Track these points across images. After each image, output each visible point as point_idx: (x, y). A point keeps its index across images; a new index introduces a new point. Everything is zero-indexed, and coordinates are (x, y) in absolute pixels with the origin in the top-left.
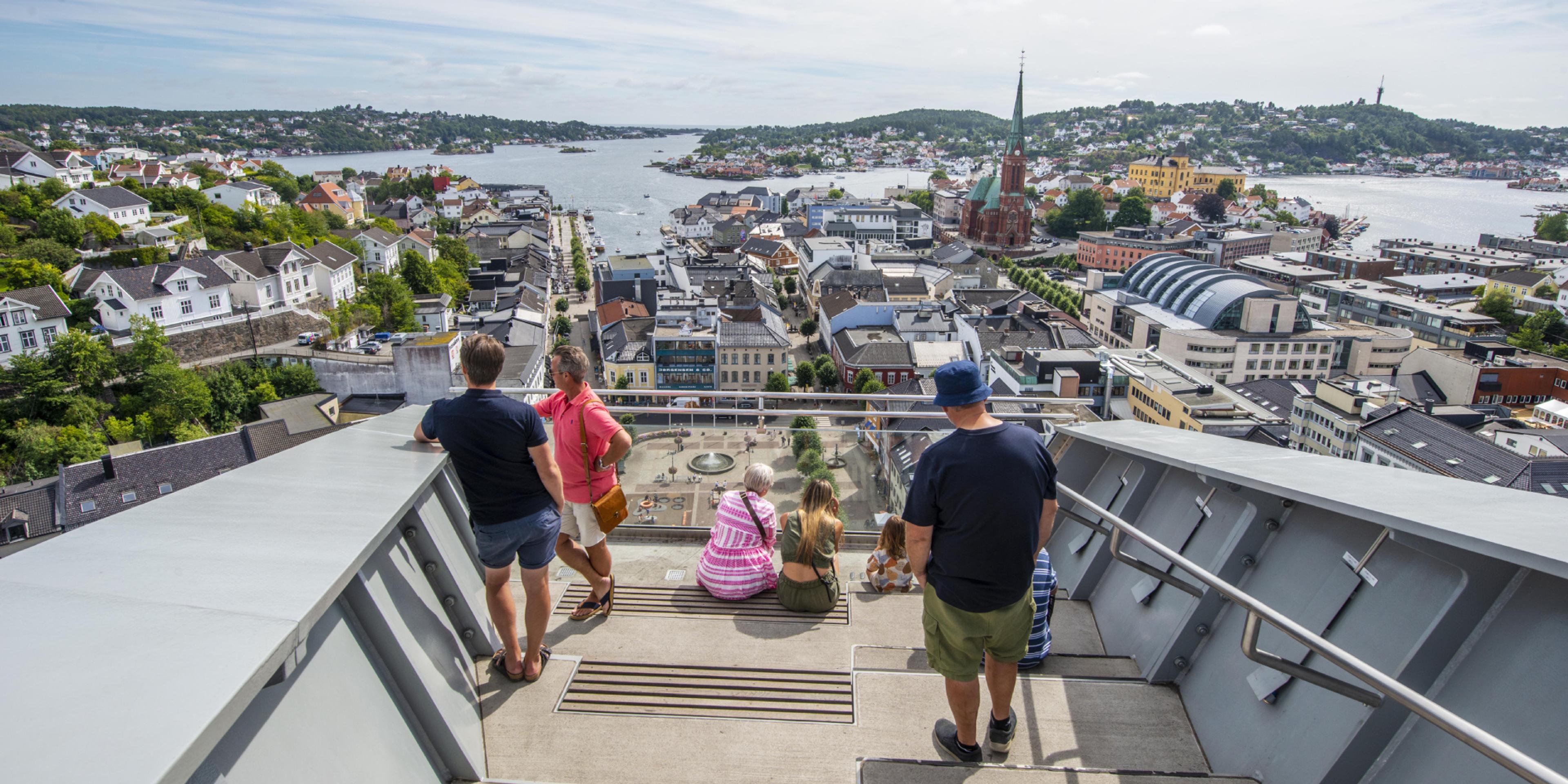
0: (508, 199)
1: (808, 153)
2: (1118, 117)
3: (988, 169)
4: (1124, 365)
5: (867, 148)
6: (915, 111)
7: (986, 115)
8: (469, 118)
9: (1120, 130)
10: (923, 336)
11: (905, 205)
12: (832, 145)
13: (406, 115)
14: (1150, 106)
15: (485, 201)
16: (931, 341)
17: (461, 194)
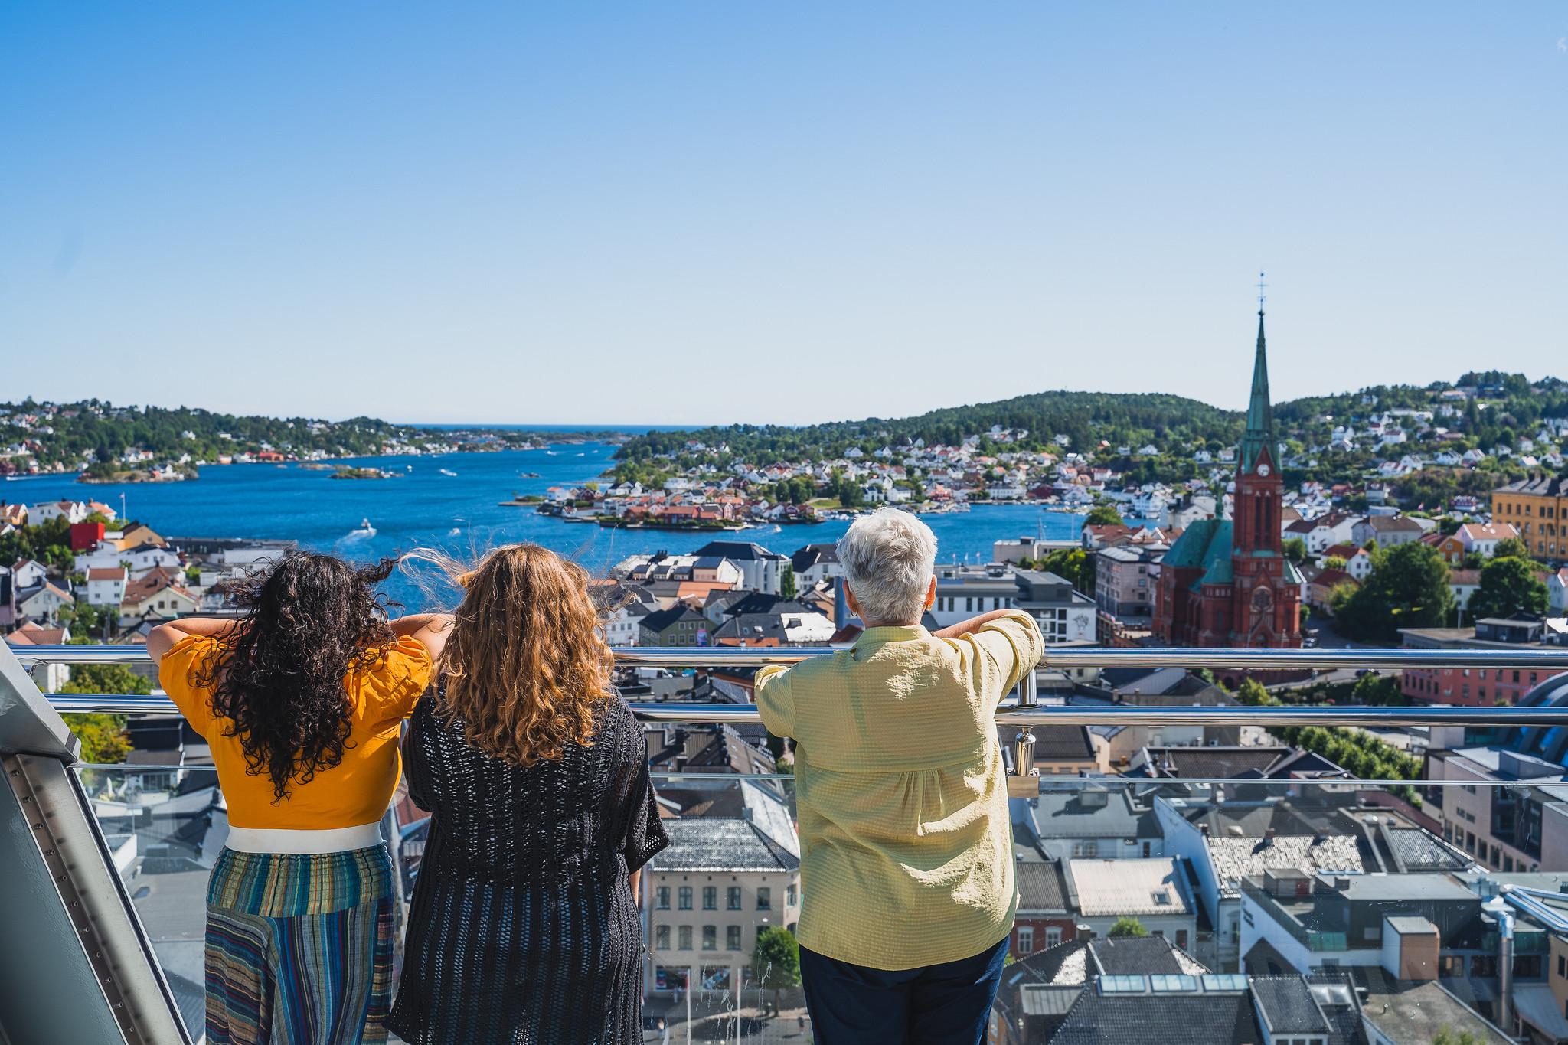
0: (220, 567)
1: (834, 477)
2: (1455, 403)
3: (1203, 507)
4: (1534, 907)
5: (954, 467)
6: (1048, 394)
7: (1191, 402)
8: (154, 414)
9: (1462, 429)
10: (1092, 848)
11: (1038, 578)
12: (882, 460)
13: (28, 407)
14: (1516, 384)
15: (172, 571)
16: (1110, 857)
17: (126, 558)
